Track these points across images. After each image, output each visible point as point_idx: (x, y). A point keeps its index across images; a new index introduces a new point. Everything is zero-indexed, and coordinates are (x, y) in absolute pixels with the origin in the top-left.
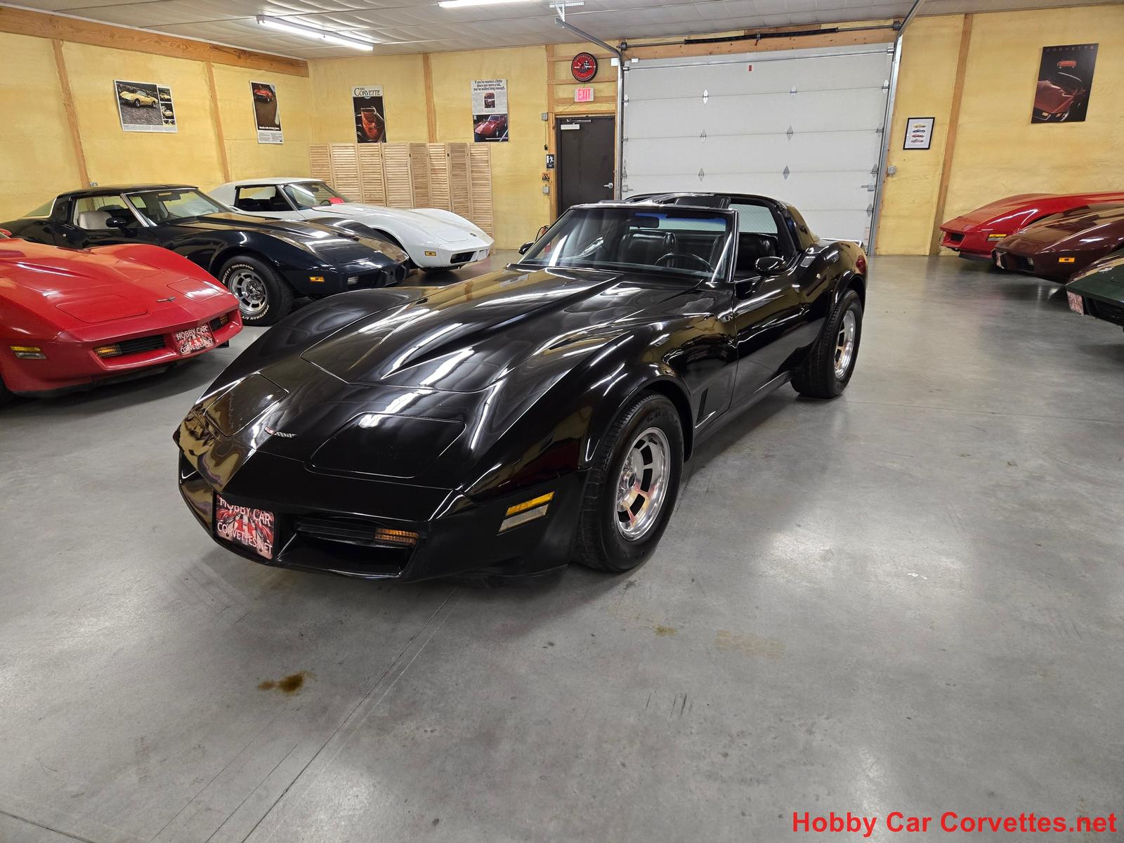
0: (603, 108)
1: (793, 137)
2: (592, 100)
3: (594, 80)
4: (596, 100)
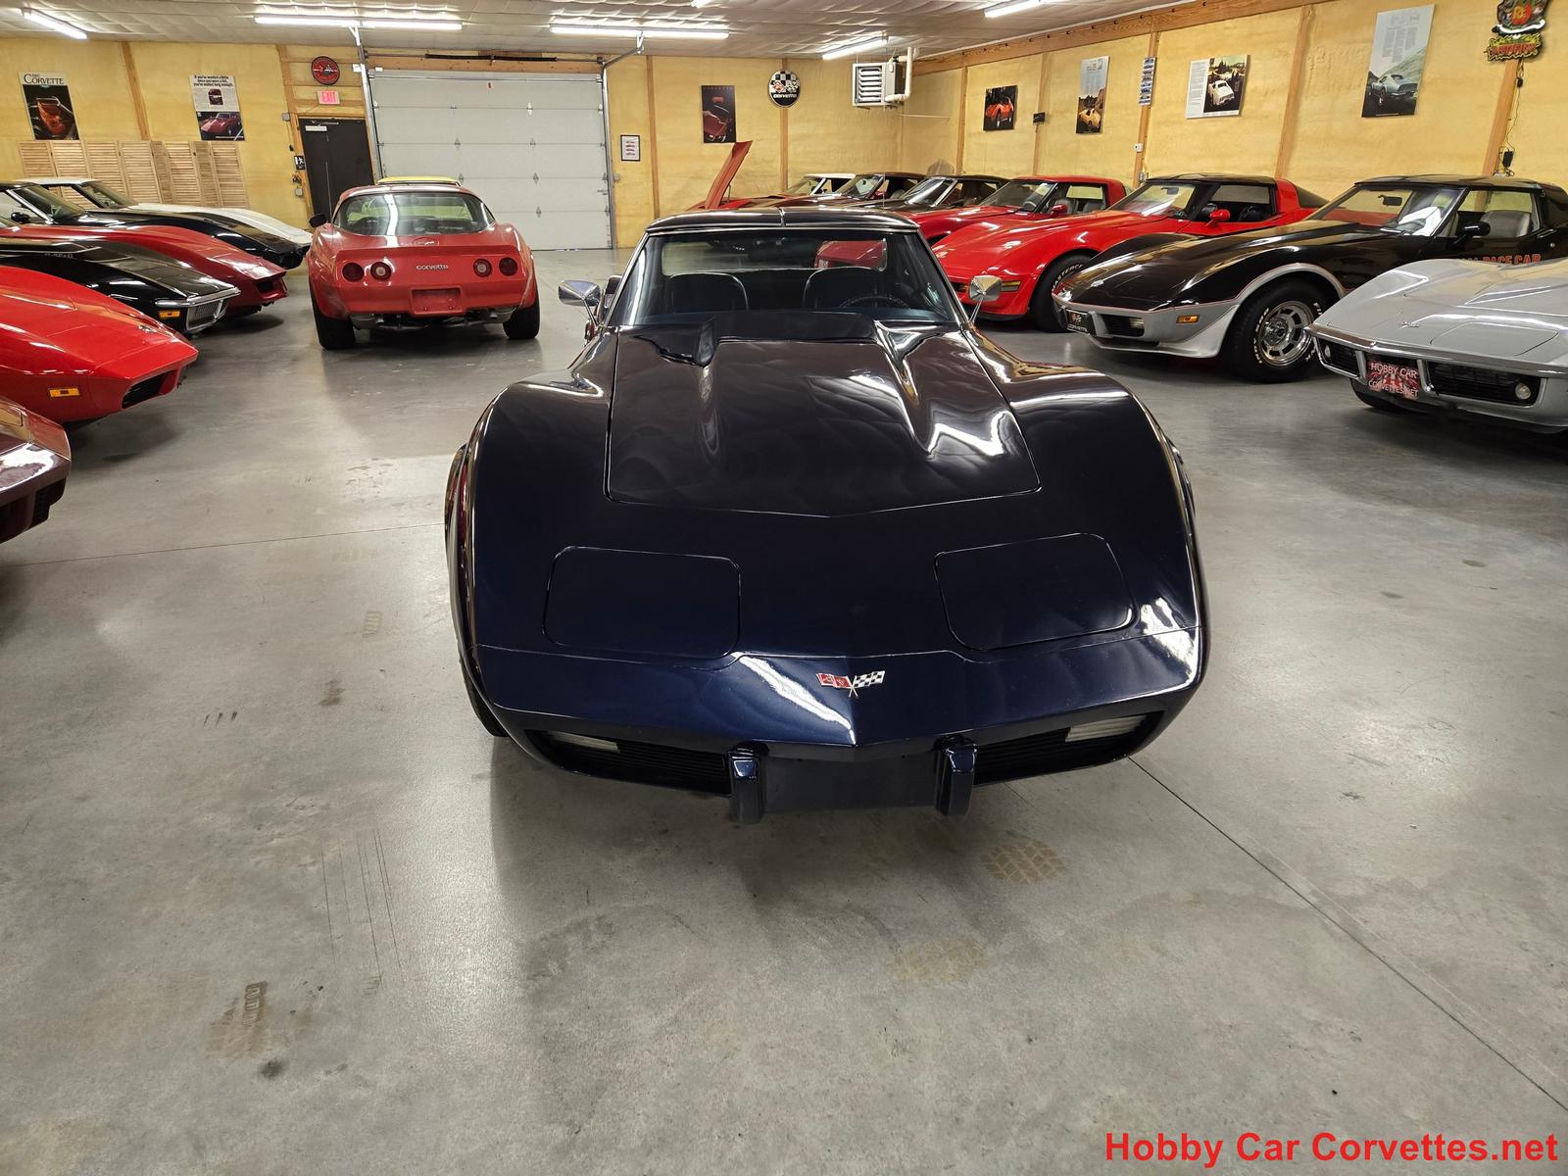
0: (351, 112)
1: (536, 147)
2: (338, 102)
3: (338, 83)
4: (343, 103)
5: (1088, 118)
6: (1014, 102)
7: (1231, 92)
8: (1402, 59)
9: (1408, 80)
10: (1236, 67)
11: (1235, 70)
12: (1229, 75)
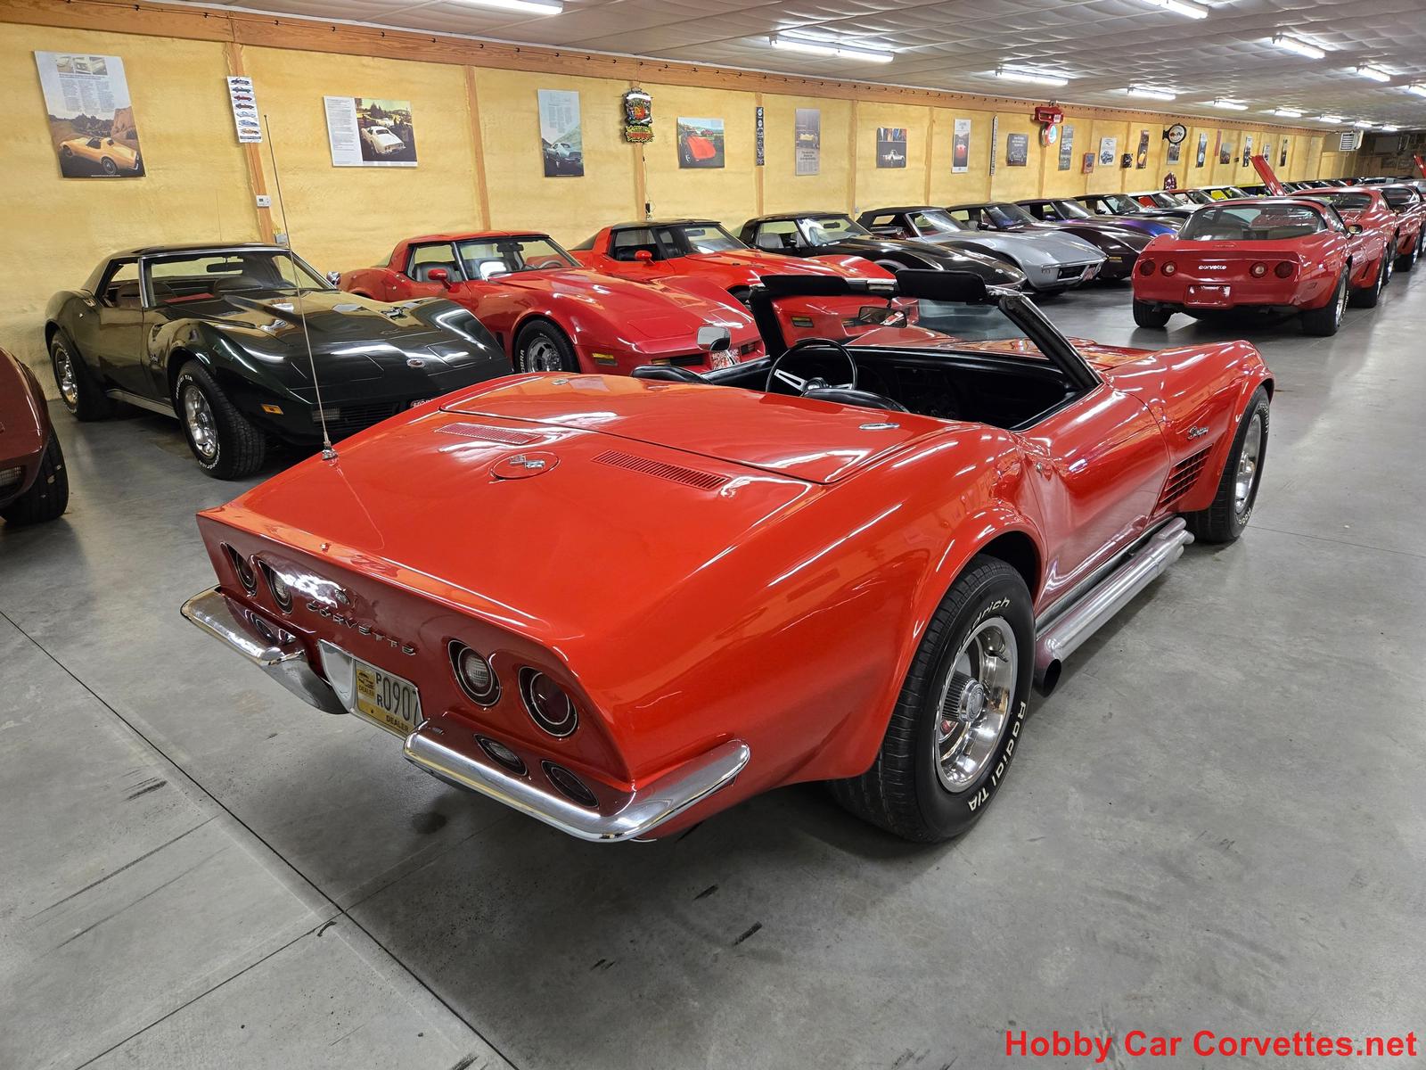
5: (97, 154)
7: (400, 141)
8: (566, 132)
9: (574, 149)
10: (396, 112)
11: (398, 117)
12: (391, 123)
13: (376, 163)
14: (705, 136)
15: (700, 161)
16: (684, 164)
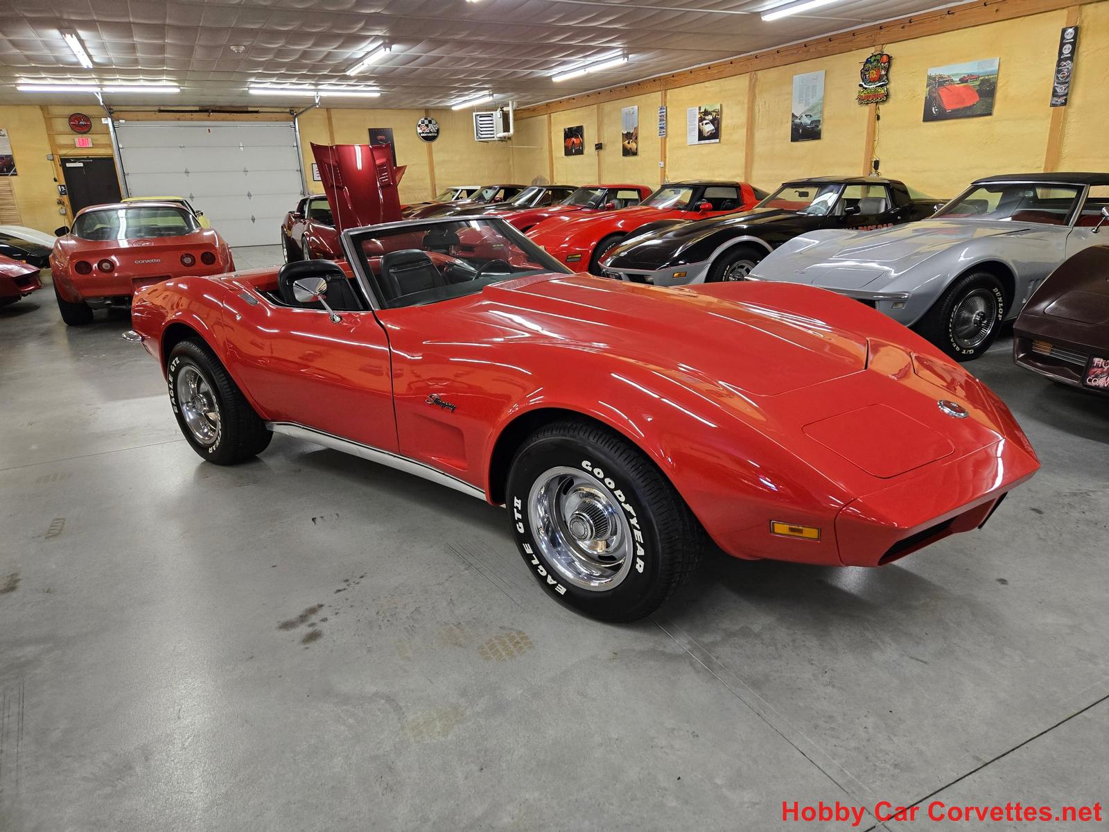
0: (102, 152)
1: (248, 174)
2: (91, 146)
3: (90, 132)
4: (95, 146)
5: (629, 146)
6: (582, 136)
7: (713, 128)
8: (811, 105)
9: (815, 118)
10: (714, 111)
11: (714, 114)
12: (710, 117)
13: (703, 142)
14: (967, 81)
15: (953, 111)
16: (928, 117)
